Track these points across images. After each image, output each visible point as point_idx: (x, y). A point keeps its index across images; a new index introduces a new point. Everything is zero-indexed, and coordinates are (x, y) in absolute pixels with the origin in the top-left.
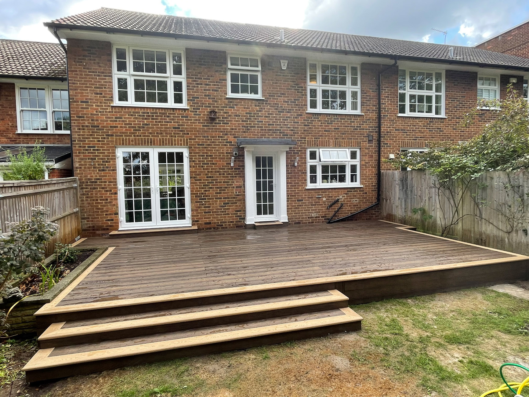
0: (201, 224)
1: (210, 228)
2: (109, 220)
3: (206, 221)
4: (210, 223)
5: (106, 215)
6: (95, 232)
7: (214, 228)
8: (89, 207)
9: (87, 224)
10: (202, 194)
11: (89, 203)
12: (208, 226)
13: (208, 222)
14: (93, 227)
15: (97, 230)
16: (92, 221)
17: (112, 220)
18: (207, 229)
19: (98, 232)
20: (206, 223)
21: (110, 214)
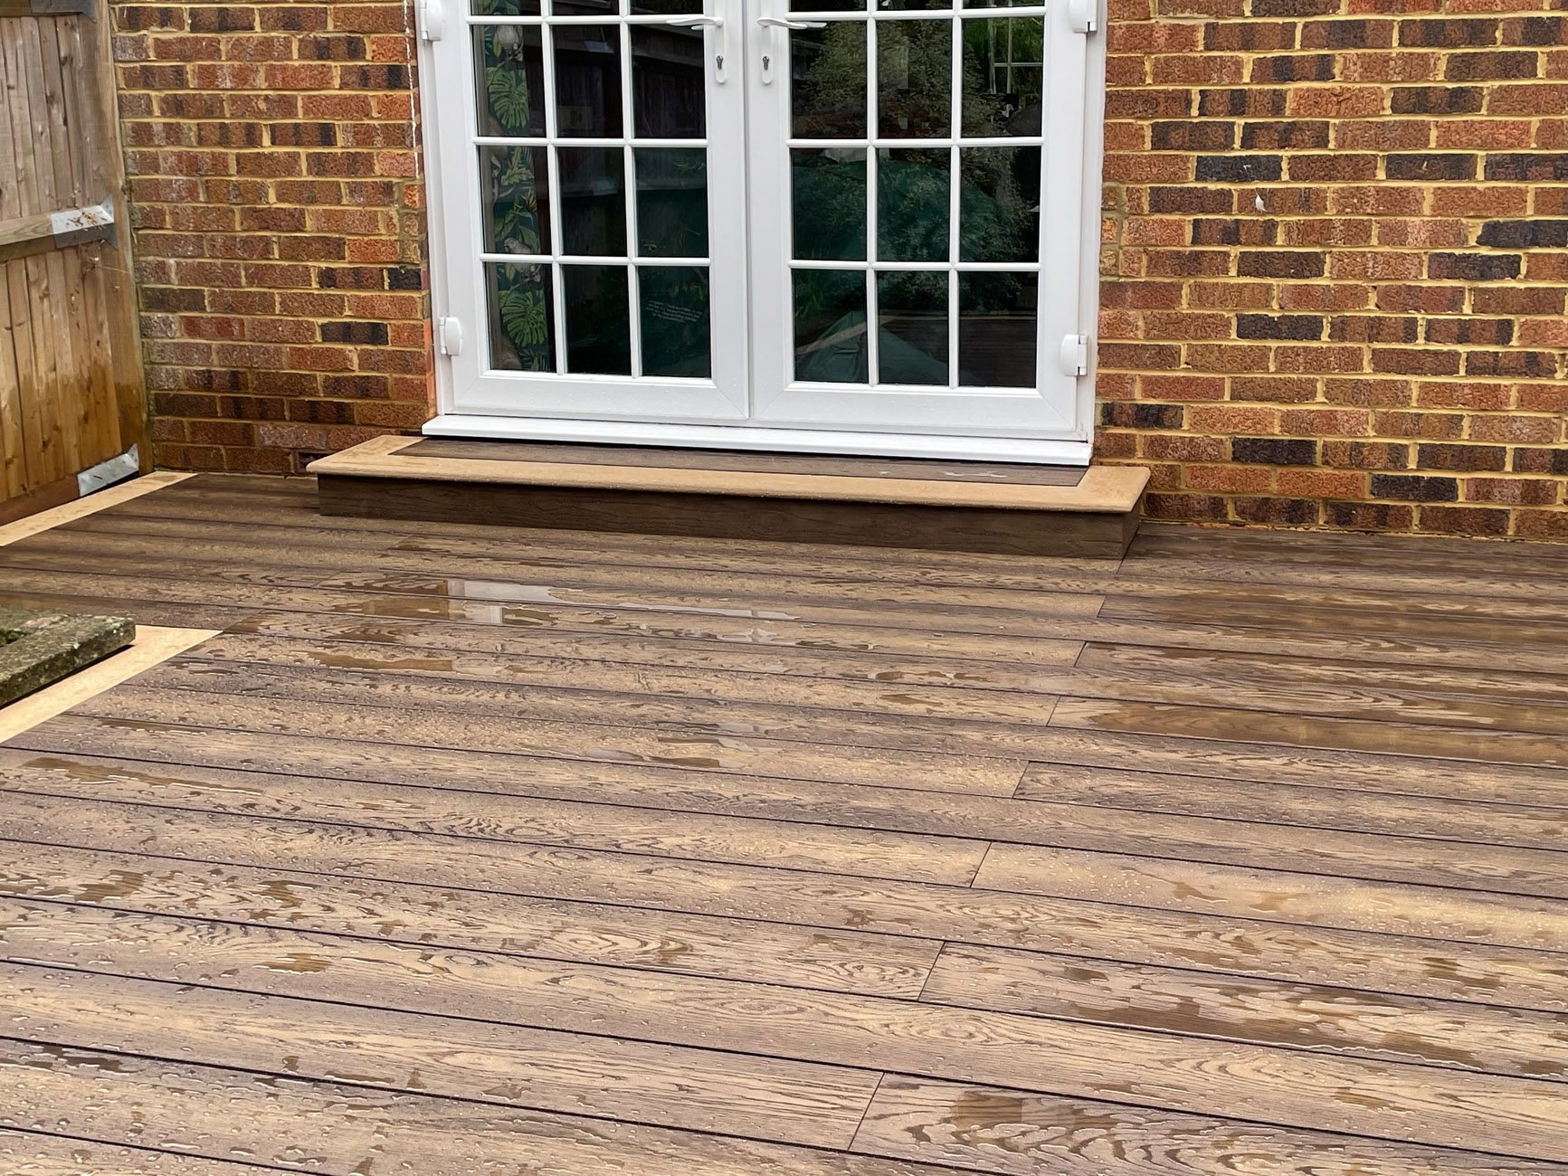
0: (1194, 452)
1: (1297, 511)
2: (346, 333)
3: (1259, 420)
4: (1298, 453)
5: (328, 278)
6: (247, 433)
7: (1343, 513)
8: (192, 192)
9: (184, 352)
10: (1238, 103)
11: (191, 165)
12: (1275, 482)
13: (1276, 432)
14: (235, 381)
15: (265, 412)
16: (223, 329)
17: (376, 334)
18: (1261, 510)
19: (266, 433)
20: (1248, 451)
21: (358, 279)
